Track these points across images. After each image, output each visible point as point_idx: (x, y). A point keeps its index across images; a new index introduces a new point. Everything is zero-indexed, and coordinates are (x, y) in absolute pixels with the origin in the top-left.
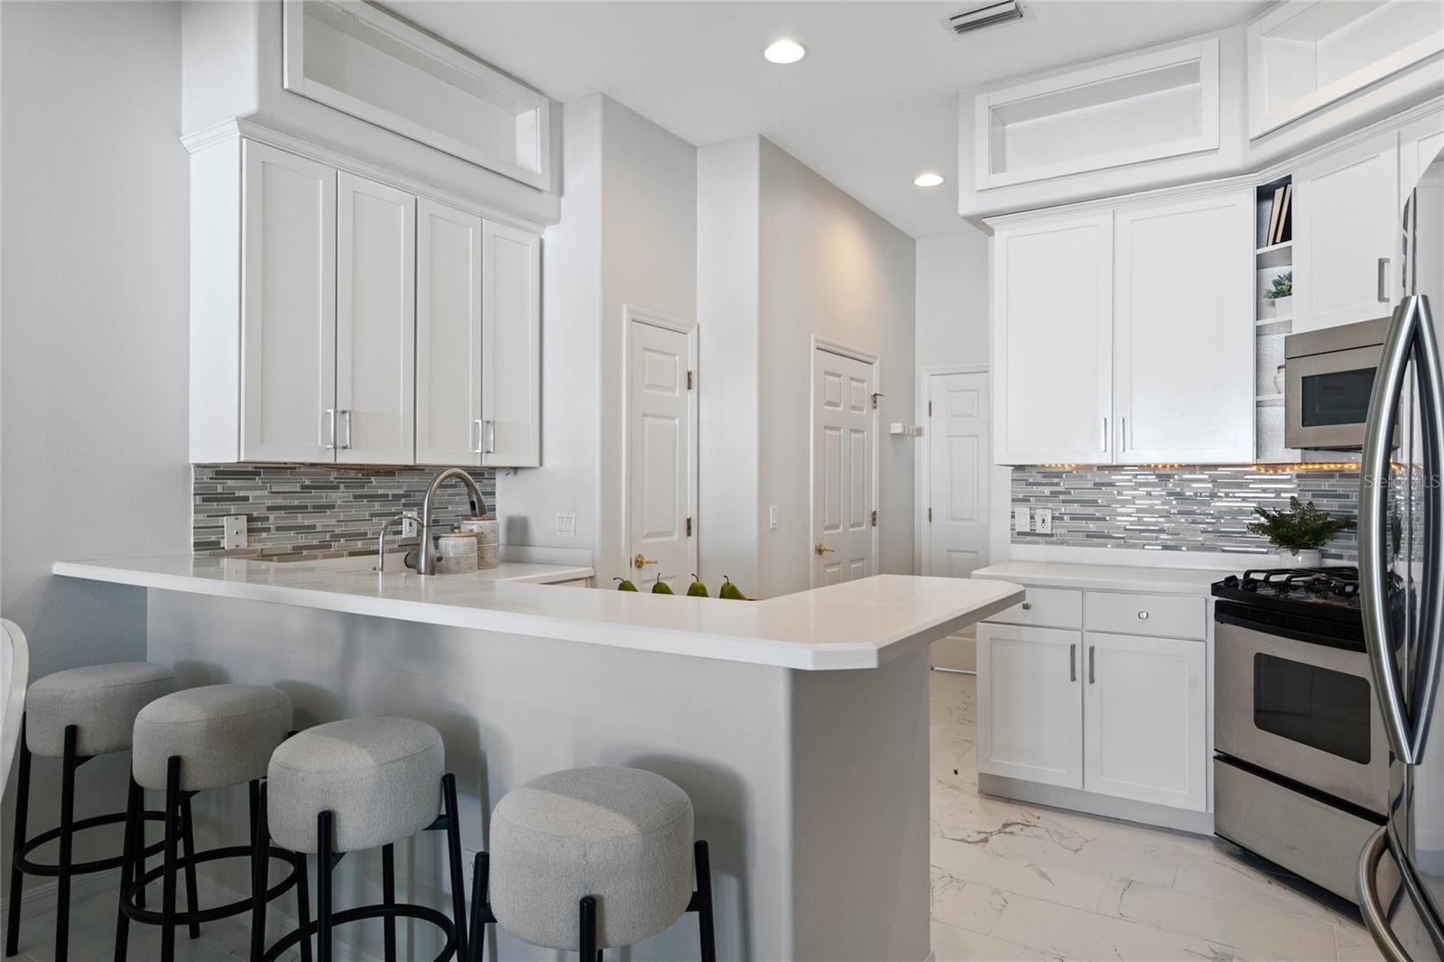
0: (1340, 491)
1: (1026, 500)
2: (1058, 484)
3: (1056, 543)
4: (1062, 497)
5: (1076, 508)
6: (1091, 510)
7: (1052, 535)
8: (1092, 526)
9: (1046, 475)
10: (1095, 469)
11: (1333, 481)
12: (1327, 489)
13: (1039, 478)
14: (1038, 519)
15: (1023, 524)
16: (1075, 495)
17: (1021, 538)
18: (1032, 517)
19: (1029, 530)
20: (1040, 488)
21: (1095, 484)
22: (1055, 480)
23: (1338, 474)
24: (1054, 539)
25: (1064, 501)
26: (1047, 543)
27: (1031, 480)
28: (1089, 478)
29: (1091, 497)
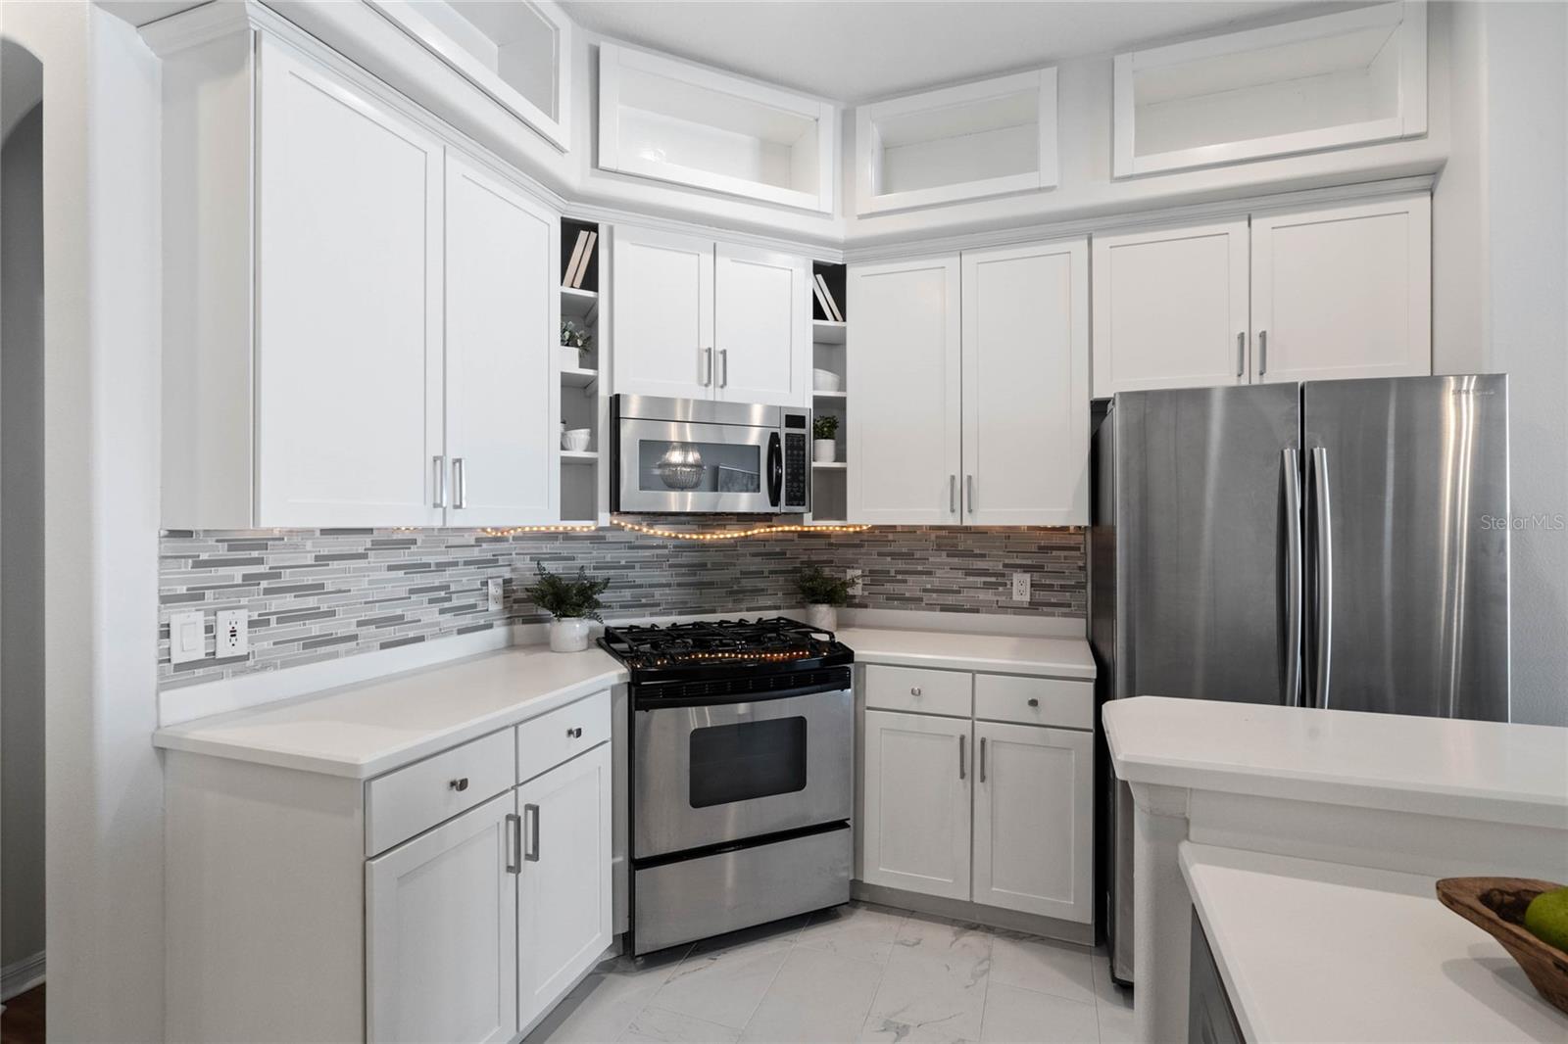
0: (565, 553)
1: (195, 596)
2: (259, 561)
3: (254, 670)
4: (264, 584)
5: (289, 602)
6: (311, 602)
7: (246, 658)
8: (315, 628)
9: (234, 545)
10: (318, 533)
11: (557, 544)
12: (549, 551)
13: (222, 551)
14: (223, 632)
15: (189, 644)
16: (288, 578)
17: (185, 675)
18: (209, 629)
19: (203, 657)
20: (223, 571)
21: (317, 558)
22: (255, 554)
23: (561, 536)
24: (250, 663)
25: (267, 591)
26: (235, 674)
27: (204, 556)
28: (309, 548)
29: (309, 580)
